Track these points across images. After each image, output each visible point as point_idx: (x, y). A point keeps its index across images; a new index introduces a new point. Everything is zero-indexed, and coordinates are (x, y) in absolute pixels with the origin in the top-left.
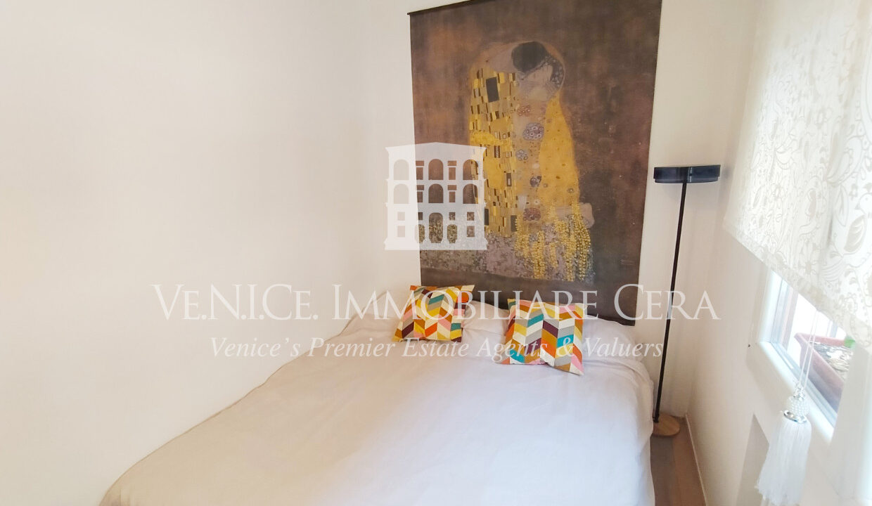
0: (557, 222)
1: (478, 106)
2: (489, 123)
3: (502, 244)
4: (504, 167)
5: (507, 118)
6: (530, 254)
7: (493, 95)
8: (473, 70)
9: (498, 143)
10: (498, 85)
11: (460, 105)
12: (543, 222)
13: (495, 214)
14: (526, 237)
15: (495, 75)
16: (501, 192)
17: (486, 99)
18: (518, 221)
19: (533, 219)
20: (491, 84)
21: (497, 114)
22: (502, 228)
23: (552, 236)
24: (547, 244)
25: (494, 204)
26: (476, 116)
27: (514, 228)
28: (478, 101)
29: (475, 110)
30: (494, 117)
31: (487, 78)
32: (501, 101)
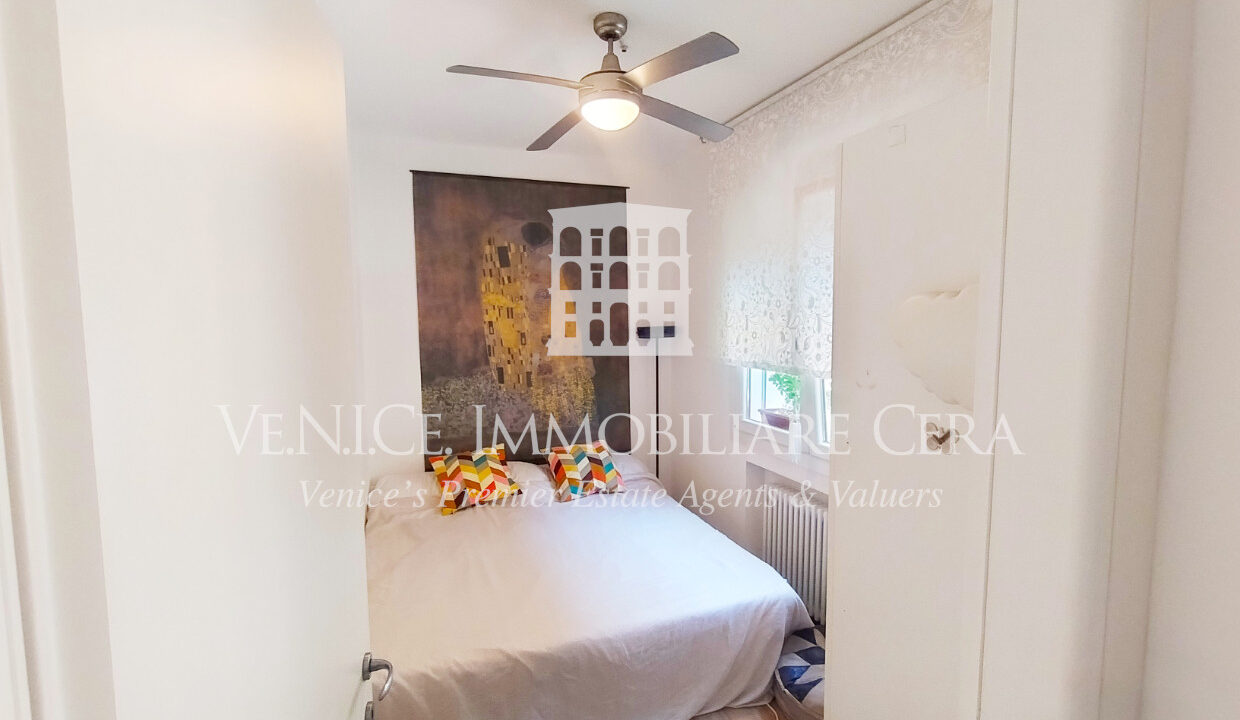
0: (566, 375)
1: (490, 270)
2: (502, 286)
3: (518, 400)
4: (517, 327)
5: (518, 283)
6: (545, 406)
7: (505, 262)
8: (485, 237)
9: (512, 305)
10: (510, 254)
11: (471, 267)
12: (555, 376)
13: (510, 372)
14: (540, 391)
15: (506, 245)
16: (515, 350)
17: (498, 265)
18: (533, 377)
19: (545, 373)
20: (503, 253)
21: (509, 278)
22: (517, 385)
23: (564, 388)
24: (559, 395)
25: (509, 362)
26: (489, 278)
27: (529, 384)
28: (490, 265)
29: (487, 273)
30: (506, 282)
31: (500, 245)
32: (512, 267)
